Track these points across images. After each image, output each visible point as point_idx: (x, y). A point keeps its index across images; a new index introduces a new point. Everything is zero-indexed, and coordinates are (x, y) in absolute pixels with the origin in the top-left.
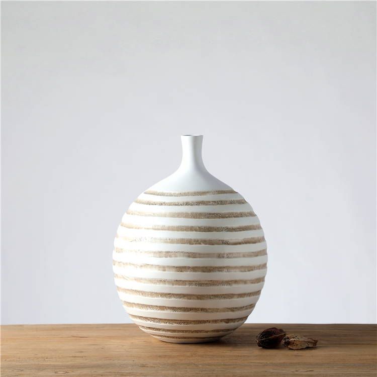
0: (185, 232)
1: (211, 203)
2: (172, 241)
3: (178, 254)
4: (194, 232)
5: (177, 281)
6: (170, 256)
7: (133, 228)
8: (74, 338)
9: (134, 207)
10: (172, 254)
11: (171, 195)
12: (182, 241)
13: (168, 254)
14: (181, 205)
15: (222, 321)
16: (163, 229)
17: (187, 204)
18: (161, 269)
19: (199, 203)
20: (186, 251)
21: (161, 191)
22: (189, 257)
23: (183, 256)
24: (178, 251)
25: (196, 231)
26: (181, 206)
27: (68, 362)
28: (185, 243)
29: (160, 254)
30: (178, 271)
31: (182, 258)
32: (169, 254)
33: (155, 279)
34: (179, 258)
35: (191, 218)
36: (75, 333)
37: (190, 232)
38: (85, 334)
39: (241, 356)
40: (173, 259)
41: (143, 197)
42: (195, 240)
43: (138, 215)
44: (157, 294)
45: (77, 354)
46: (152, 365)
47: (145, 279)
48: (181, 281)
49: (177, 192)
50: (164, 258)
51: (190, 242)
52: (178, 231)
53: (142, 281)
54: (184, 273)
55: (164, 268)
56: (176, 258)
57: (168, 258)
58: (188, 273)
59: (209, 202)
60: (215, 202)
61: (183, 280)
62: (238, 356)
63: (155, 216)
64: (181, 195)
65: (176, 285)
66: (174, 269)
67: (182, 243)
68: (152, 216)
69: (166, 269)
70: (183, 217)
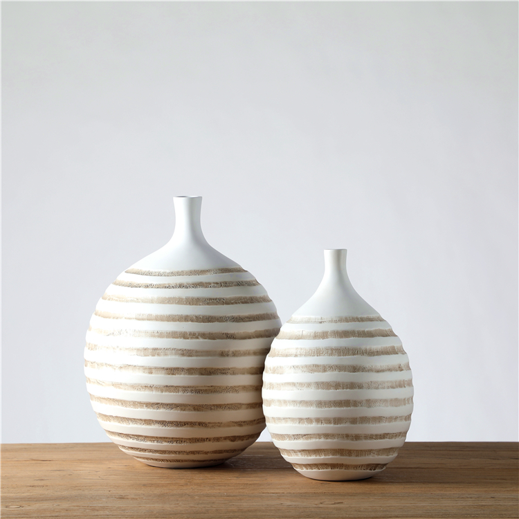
0: (178, 323)
1: (212, 285)
2: (161, 335)
3: (168, 352)
4: (190, 323)
5: (167, 386)
6: (158, 355)
7: (110, 318)
8: (34, 462)
9: (112, 290)
10: (160, 351)
11: (160, 275)
12: (174, 335)
13: (155, 351)
14: (173, 287)
15: (226, 438)
16: (150, 318)
17: (181, 286)
18: (147, 371)
19: (196, 285)
20: (180, 348)
21: (147, 270)
22: (183, 355)
23: (176, 354)
24: (168, 347)
25: (192, 321)
26: (172, 289)
27: (23, 493)
28: (177, 338)
29: (145, 351)
30: (169, 374)
31: (174, 357)
32: (157, 351)
33: (139, 385)
34: (169, 357)
35: (186, 304)
36: (35, 455)
37: (184, 323)
38: (47, 456)
39: (250, 484)
40: (162, 357)
41: (124, 277)
42: (190, 334)
43: (117, 300)
44: (141, 404)
45: (37, 483)
46: (133, 497)
47: (126, 385)
48: (172, 386)
49: (168, 271)
50: (150, 357)
51: (184, 336)
52: (168, 321)
53: (121, 386)
54: (177, 376)
55: (150, 370)
56: (166, 357)
57: (156, 357)
58: (182, 376)
59: (210, 283)
60: (217, 283)
61: (175, 385)
62: (247, 484)
63: (139, 302)
64: (173, 274)
65: (166, 391)
66: (163, 372)
67: (174, 338)
68: (135, 302)
69: (153, 371)
70: (176, 303)
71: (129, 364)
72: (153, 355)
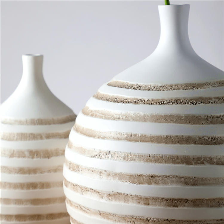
0: (178, 145)
1: (214, 100)
2: (158, 159)
3: (169, 180)
4: (193, 145)
5: (167, 220)
6: (156, 183)
10: (158, 179)
11: (150, 89)
12: (174, 159)
13: (152, 179)
14: (169, 103)
16: (143, 139)
17: (177, 102)
18: (142, 202)
19: (194, 101)
20: (182, 175)
21: (135, 83)
22: (186, 183)
23: (177, 182)
24: (168, 174)
25: (195, 143)
26: (168, 106)
28: (178, 163)
29: (138, 179)
30: (170, 206)
31: (175, 186)
32: (155, 179)
33: (132, 217)
34: (170, 186)
35: (186, 123)
37: (186, 145)
40: (161, 186)
42: (194, 158)
47: (116, 215)
48: (173, 220)
49: (159, 85)
50: (146, 185)
51: (187, 160)
52: (166, 143)
53: (110, 217)
54: (180, 208)
55: (146, 201)
56: (165, 186)
57: (153, 186)
58: (185, 208)
59: (210, 99)
60: (218, 98)
61: (178, 219)
63: (129, 120)
64: (165, 88)
66: (163, 203)
67: (174, 163)
68: (124, 120)
69: (150, 202)
70: (174, 122)
71: (120, 192)
72: (150, 183)
